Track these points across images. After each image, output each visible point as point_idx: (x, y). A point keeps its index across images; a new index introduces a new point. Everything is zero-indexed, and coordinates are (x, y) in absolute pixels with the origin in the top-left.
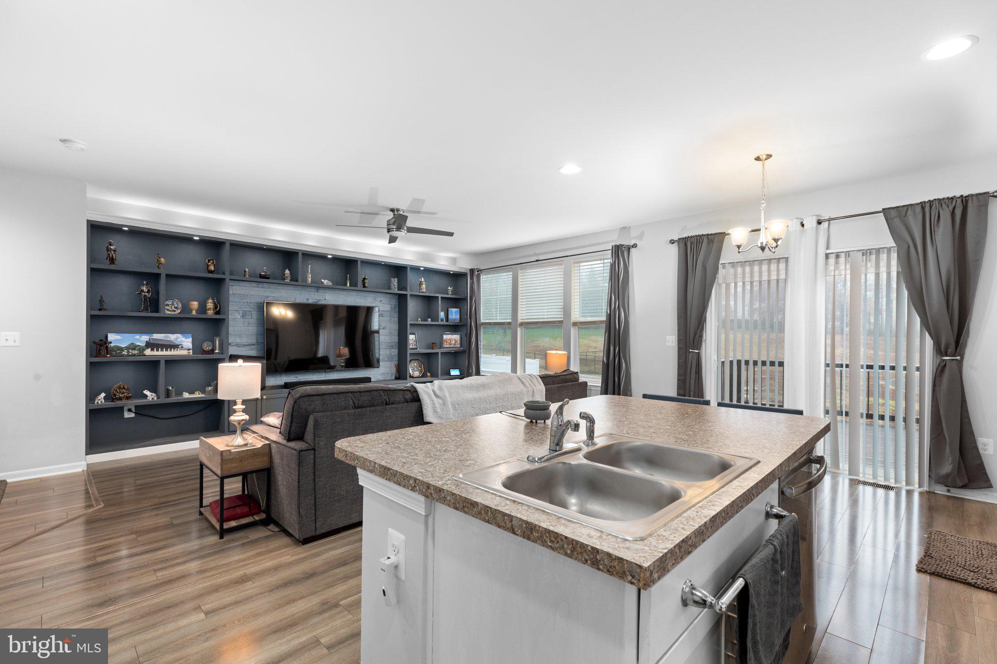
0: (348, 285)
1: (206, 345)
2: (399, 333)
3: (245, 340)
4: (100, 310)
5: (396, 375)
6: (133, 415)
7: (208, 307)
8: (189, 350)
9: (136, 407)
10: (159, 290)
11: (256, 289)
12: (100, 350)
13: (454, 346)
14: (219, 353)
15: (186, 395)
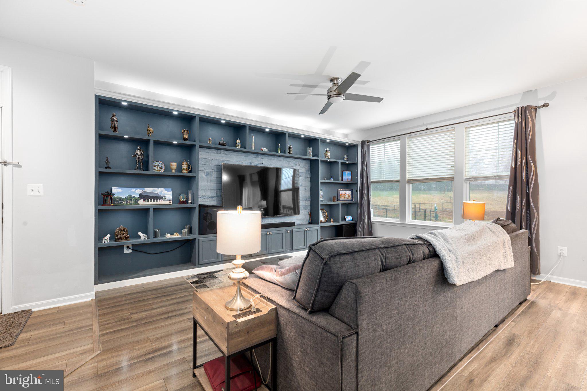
0: (280, 152)
1: (182, 197)
2: (311, 189)
3: (208, 194)
4: (106, 168)
5: (309, 220)
6: (130, 251)
7: (183, 167)
8: (170, 200)
9: (133, 245)
10: (149, 154)
11: (215, 154)
12: (106, 200)
13: (348, 199)
14: (191, 203)
15: (168, 236)
